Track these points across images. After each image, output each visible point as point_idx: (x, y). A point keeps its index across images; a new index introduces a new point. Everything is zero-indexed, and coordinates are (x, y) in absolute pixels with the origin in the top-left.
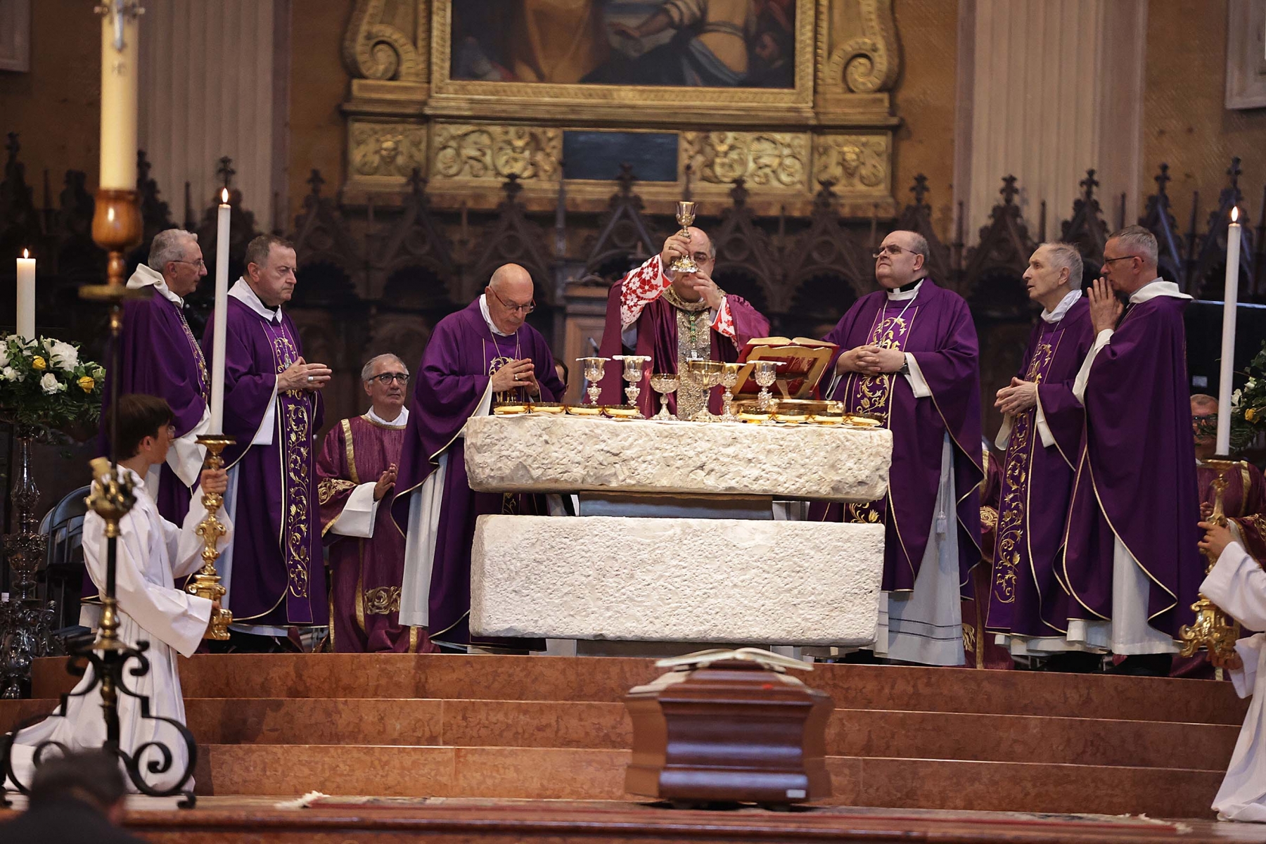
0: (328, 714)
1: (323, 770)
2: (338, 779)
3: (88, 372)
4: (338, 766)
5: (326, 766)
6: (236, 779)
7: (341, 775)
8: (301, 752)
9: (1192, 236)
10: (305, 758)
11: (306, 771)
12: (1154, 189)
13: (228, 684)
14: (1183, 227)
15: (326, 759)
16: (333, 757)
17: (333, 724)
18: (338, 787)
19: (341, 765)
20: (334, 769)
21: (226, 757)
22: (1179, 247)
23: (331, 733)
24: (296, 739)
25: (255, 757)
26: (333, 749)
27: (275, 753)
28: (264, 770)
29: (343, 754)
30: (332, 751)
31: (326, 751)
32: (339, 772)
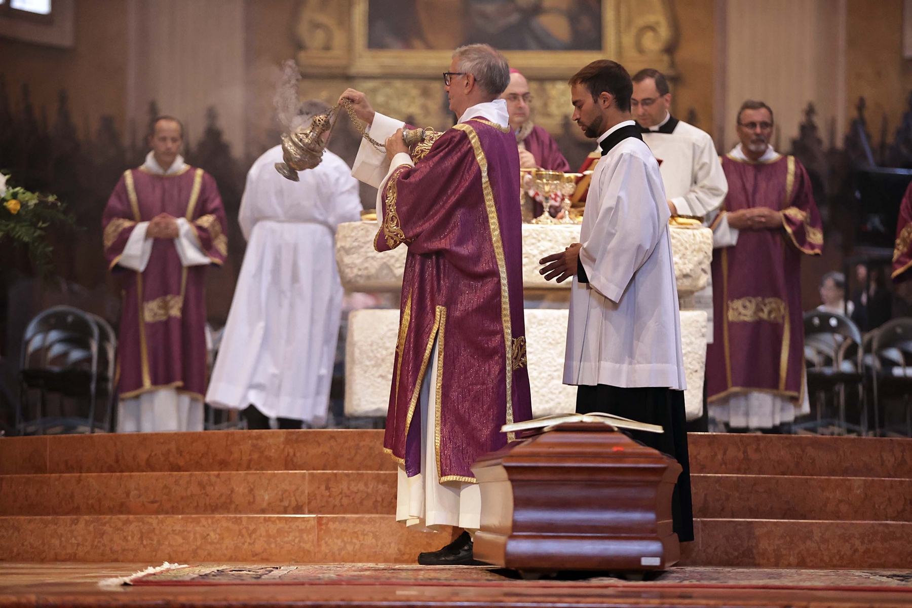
0: (202, 485)
1: (195, 539)
2: (209, 547)
3: (15, 196)
4: (208, 535)
5: (198, 535)
6: (115, 547)
7: (212, 543)
8: (175, 522)
9: (883, 145)
10: (178, 527)
11: (180, 540)
12: (855, 114)
13: (117, 461)
14: (876, 138)
15: (198, 529)
16: (204, 526)
17: (207, 495)
18: (209, 554)
19: (212, 534)
20: (205, 537)
21: (107, 528)
22: (874, 151)
23: (205, 504)
24: (174, 511)
25: (133, 527)
26: (205, 520)
27: (151, 524)
28: (141, 539)
29: (213, 523)
30: (203, 521)
31: (198, 522)
32: (209, 540)
